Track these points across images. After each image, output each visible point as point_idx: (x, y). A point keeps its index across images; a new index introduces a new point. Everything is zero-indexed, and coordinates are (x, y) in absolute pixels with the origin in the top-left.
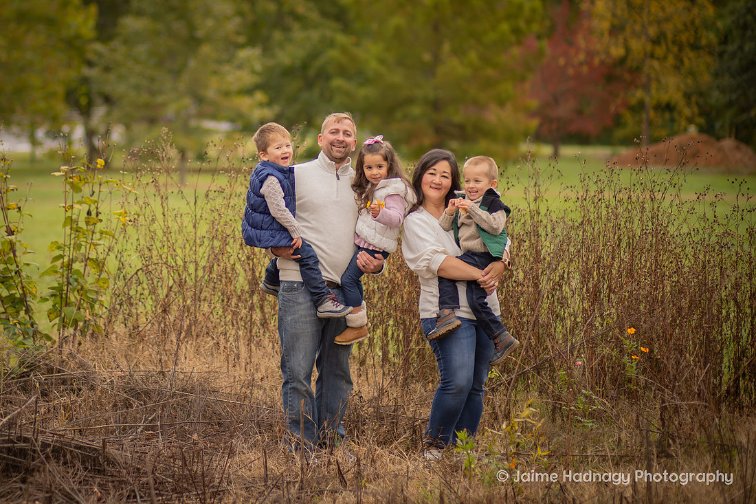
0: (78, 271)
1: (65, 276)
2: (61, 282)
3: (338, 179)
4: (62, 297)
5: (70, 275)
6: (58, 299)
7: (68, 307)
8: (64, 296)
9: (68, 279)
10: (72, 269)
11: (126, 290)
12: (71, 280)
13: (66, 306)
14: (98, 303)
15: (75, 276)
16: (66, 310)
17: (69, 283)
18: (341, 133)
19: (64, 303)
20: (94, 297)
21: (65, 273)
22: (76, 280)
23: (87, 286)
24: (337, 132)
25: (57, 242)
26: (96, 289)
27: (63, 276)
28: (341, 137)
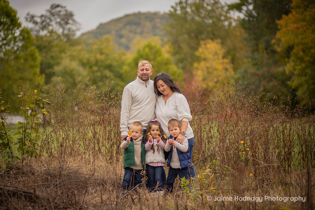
0: (28, 133)
1: (24, 134)
2: (22, 137)
3: (146, 87)
4: (22, 143)
5: (25, 134)
6: (21, 143)
7: (25, 146)
8: (23, 142)
9: (24, 135)
10: (26, 132)
11: (47, 139)
12: (26, 136)
13: (24, 145)
14: (36, 144)
15: (27, 134)
16: (24, 147)
17: (25, 137)
18: (145, 70)
19: (23, 145)
20: (35, 142)
21: (24, 133)
22: (28, 136)
23: (32, 138)
24: (143, 70)
25: (20, 122)
26: (35, 139)
27: (23, 134)
28: (145, 72)
